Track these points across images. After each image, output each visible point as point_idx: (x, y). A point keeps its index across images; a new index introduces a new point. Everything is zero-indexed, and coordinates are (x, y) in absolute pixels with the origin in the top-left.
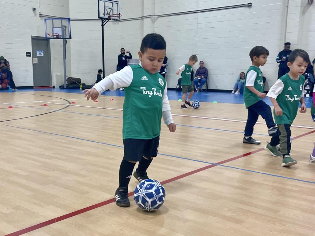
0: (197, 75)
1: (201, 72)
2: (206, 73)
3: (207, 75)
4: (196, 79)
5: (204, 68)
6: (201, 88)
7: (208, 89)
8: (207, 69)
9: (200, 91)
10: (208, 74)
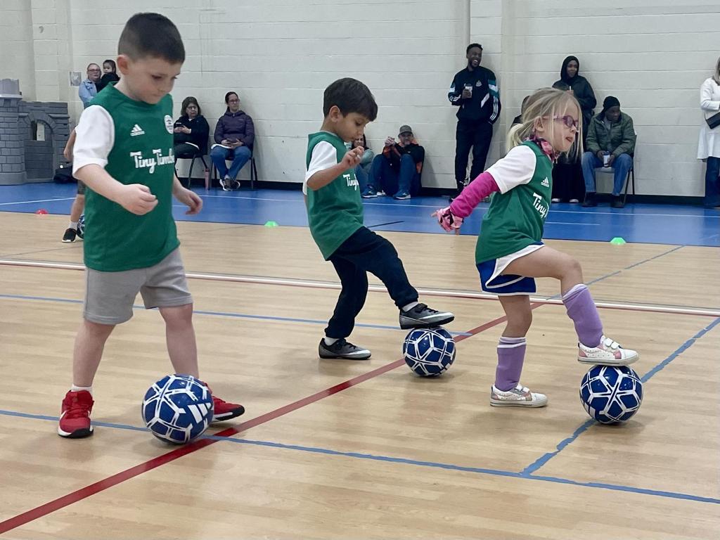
0: (219, 138)
1: (233, 129)
2: (248, 131)
3: (253, 136)
4: (218, 149)
5: (241, 114)
6: (236, 176)
7: (259, 180)
8: (250, 118)
9: (233, 186)
10: (256, 133)
